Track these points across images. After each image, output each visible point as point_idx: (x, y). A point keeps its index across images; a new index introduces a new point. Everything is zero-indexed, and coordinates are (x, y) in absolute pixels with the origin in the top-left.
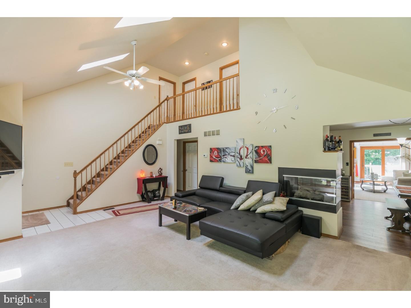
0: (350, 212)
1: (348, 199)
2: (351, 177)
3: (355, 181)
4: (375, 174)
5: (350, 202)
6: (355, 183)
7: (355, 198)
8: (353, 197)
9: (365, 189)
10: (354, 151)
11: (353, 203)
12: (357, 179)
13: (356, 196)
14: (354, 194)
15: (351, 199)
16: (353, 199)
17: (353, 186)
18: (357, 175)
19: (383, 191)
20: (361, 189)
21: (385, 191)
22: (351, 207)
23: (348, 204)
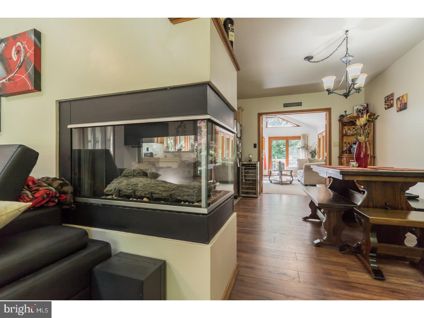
0: (257, 215)
1: (255, 194)
2: (259, 162)
3: (263, 174)
4: (282, 163)
5: (257, 198)
6: (263, 176)
7: (263, 193)
8: (261, 191)
9: (273, 182)
10: (262, 128)
11: (261, 200)
12: (265, 172)
13: (265, 190)
14: (262, 187)
15: (259, 194)
16: (261, 194)
17: (261, 179)
18: (265, 168)
19: (289, 182)
20: (270, 182)
21: (291, 183)
22: (259, 205)
23: (254, 201)
